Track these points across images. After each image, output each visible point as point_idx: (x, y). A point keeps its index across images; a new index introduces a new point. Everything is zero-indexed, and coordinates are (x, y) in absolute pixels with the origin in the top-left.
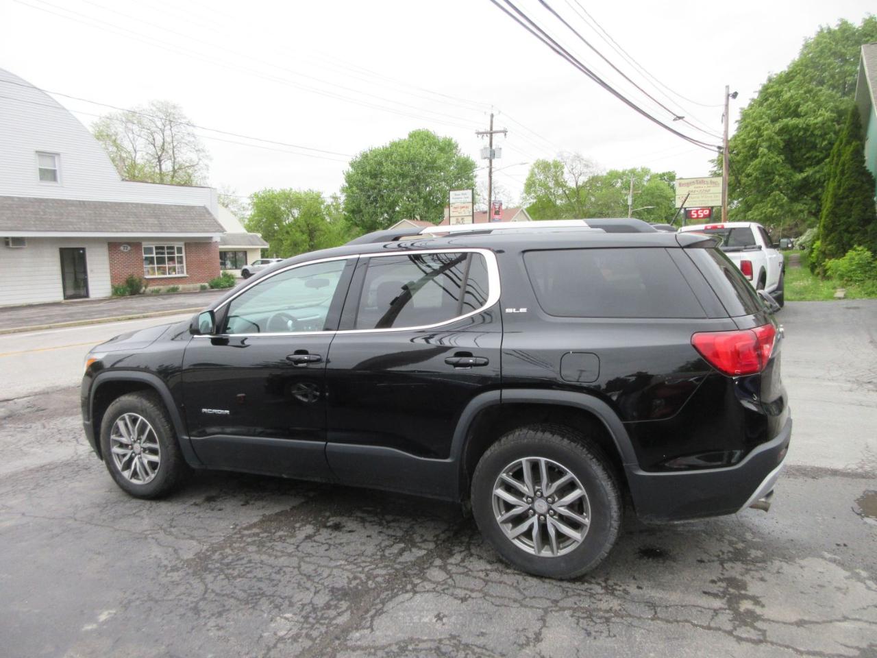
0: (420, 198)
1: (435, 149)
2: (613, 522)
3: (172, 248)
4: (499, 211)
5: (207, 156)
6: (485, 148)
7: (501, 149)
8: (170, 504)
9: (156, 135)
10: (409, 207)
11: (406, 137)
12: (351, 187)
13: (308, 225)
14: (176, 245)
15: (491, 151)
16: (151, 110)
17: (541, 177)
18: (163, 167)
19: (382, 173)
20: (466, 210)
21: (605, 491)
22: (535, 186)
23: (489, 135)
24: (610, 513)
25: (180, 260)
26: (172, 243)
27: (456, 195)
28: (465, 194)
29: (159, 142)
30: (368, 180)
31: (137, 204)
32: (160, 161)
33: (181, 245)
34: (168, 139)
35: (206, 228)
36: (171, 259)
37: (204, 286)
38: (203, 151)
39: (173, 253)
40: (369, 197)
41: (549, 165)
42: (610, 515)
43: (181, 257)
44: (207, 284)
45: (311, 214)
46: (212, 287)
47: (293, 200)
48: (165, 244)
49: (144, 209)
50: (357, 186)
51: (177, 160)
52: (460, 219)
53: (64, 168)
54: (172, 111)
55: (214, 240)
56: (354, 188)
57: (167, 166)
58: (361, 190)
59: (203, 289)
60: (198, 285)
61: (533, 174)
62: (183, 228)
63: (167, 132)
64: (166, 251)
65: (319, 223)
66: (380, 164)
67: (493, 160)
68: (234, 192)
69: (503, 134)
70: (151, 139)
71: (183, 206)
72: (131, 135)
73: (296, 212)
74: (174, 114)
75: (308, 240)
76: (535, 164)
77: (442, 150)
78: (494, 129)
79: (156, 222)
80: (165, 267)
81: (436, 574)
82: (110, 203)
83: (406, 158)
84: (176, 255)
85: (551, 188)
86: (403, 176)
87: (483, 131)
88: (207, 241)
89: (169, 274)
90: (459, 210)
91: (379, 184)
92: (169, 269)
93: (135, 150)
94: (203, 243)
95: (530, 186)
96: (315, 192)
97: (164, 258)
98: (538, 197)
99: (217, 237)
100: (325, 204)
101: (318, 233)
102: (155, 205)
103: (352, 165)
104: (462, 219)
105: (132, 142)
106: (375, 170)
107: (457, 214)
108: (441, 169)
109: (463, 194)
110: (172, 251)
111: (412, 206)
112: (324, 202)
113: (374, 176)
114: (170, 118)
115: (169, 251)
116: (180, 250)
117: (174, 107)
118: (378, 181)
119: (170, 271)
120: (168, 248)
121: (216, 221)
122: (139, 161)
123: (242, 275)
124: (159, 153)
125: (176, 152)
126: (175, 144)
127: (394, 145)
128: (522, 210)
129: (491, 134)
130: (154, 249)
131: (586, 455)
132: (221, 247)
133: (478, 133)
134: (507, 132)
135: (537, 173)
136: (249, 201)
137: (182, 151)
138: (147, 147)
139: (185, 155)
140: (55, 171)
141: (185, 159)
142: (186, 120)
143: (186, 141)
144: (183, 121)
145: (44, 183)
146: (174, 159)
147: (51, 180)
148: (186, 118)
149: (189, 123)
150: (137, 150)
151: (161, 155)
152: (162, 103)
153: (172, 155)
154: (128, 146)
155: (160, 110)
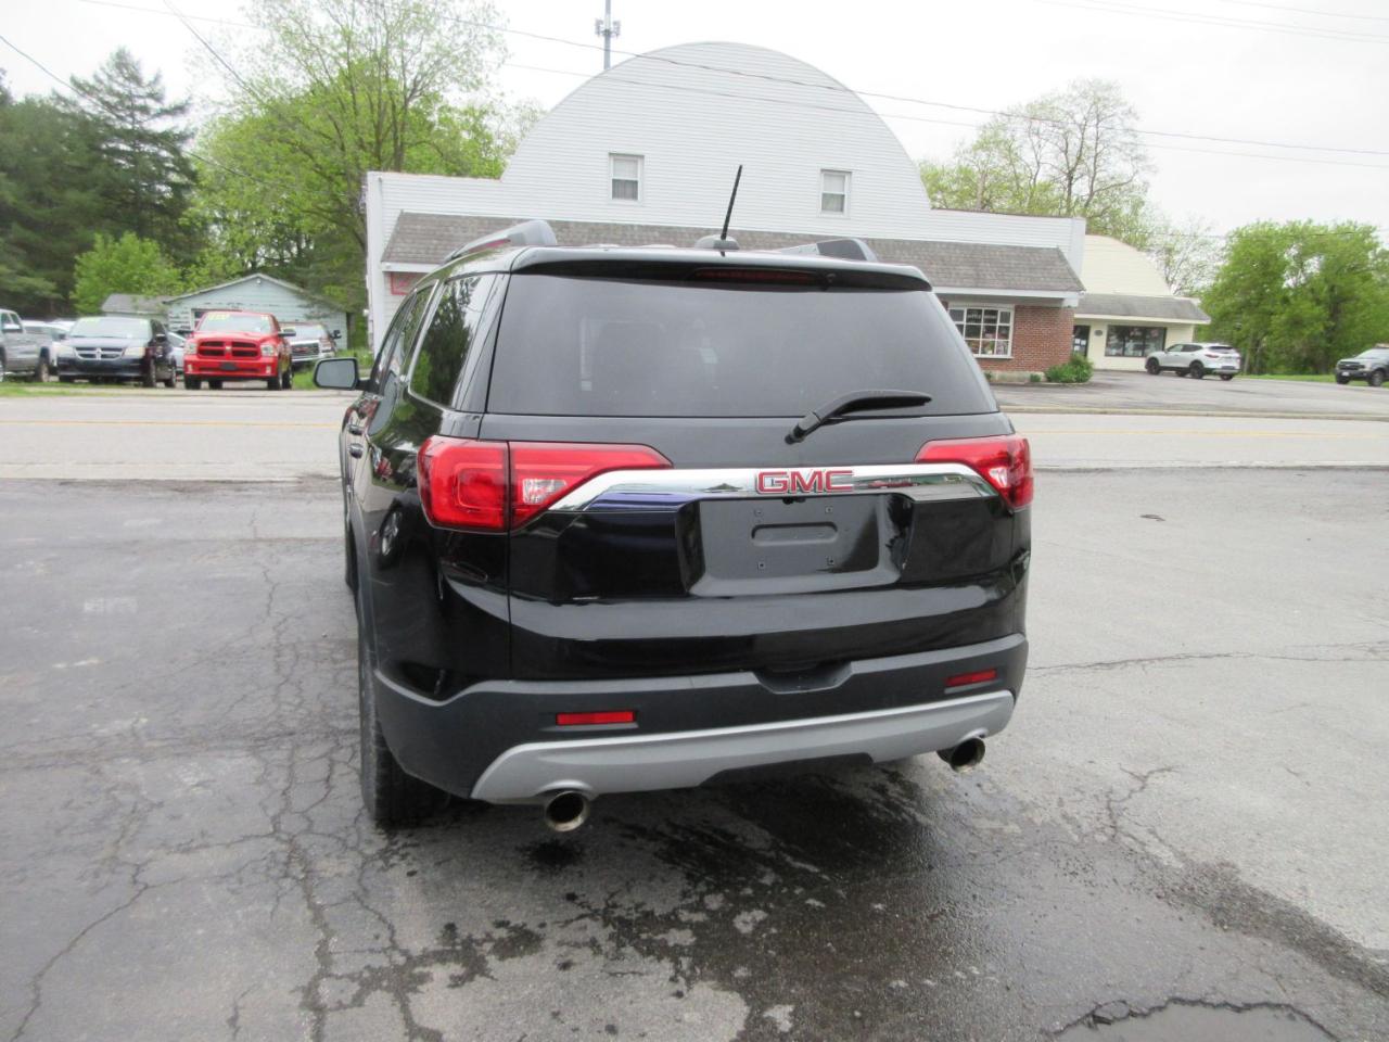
3: (994, 313)
5: (1149, 167)
9: (1070, 136)
13: (1332, 289)
14: (1001, 309)
16: (1070, 95)
18: (1075, 188)
25: (1004, 332)
26: (995, 305)
29: (1073, 150)
31: (949, 244)
32: (1070, 178)
33: (1009, 308)
34: (1090, 143)
35: (1051, 284)
36: (991, 330)
37: (1036, 376)
38: (1144, 158)
39: (995, 321)
43: (1007, 328)
44: (1041, 374)
45: (1341, 268)
46: (1049, 380)
47: (1309, 241)
48: (984, 307)
49: (958, 251)
51: (1097, 176)
53: (855, 192)
54: (1106, 94)
55: (1066, 304)
57: (1081, 188)
59: (1034, 381)
60: (1027, 374)
62: (1012, 282)
63: (1091, 131)
64: (983, 317)
65: (1356, 285)
70: (1062, 145)
71: (1021, 248)
72: (1035, 140)
73: (1314, 265)
74: (1107, 100)
75: (1326, 315)
79: (971, 272)
80: (978, 342)
82: (911, 241)
84: (998, 324)
88: (1054, 305)
89: (984, 352)
92: (985, 345)
94: (1048, 308)
96: (1359, 227)
97: (978, 328)
99: (1071, 299)
100: (1378, 250)
101: (1350, 305)
102: (976, 246)
105: (1036, 148)
110: (993, 317)
112: (1376, 245)
114: (1100, 103)
115: (988, 317)
116: (1005, 317)
117: (1109, 88)
119: (986, 349)
120: (987, 312)
121: (1070, 272)
122: (1042, 178)
123: (1146, 367)
124: (1072, 165)
125: (1100, 162)
126: (1098, 150)
130: (965, 313)
132: (1077, 316)
137: (1112, 159)
138: (1056, 157)
139: (1116, 166)
140: (843, 196)
141: (1112, 174)
142: (1126, 108)
143: (1118, 145)
144: (1119, 110)
145: (827, 215)
146: (1095, 174)
147: (837, 210)
148: (1125, 104)
149: (1130, 112)
150: (1042, 161)
151: (1074, 169)
152: (1090, 83)
153: (1092, 168)
154: (1028, 156)
155: (1084, 95)
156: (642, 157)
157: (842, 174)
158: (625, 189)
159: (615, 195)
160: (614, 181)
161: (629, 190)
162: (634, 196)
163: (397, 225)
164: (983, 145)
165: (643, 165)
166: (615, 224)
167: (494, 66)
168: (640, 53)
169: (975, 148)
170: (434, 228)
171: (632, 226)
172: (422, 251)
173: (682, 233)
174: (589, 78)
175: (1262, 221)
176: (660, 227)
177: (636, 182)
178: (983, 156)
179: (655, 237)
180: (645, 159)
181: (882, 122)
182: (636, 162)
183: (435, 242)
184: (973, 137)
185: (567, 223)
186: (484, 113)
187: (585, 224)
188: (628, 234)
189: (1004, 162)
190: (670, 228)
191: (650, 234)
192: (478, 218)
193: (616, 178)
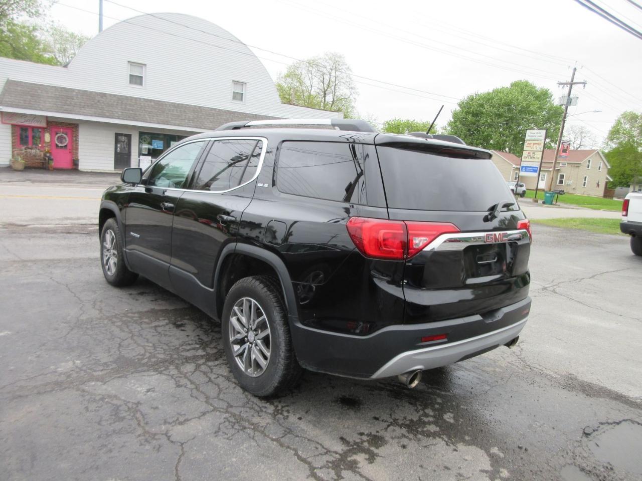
0: (511, 134)
1: (531, 97)
2: (280, 360)
4: (566, 150)
5: (356, 92)
6: (563, 97)
7: (578, 98)
8: (120, 290)
9: (325, 76)
10: (500, 141)
11: (509, 86)
12: (455, 122)
15: (568, 99)
16: (325, 58)
17: (626, 126)
18: (327, 98)
19: (482, 113)
20: (538, 146)
21: (278, 334)
22: (619, 134)
23: (569, 86)
24: (279, 352)
27: (531, 133)
28: (540, 133)
29: (326, 82)
30: (470, 117)
32: (325, 94)
34: (333, 79)
38: (354, 88)
40: (469, 131)
41: (637, 117)
42: (279, 353)
50: (460, 122)
51: (336, 94)
52: (531, 153)
53: (248, 92)
54: (339, 59)
56: (458, 123)
57: (329, 98)
58: (464, 125)
61: (619, 123)
63: (333, 73)
66: (482, 106)
67: (569, 107)
68: (375, 120)
69: (582, 85)
70: (322, 79)
72: (310, 75)
74: (339, 62)
76: (622, 115)
77: (537, 98)
78: (575, 81)
81: (189, 368)
82: (272, 117)
83: (503, 101)
85: (634, 137)
86: (499, 116)
87: (565, 82)
90: (532, 146)
91: (478, 121)
93: (311, 86)
95: (615, 133)
98: (620, 143)
103: (460, 105)
104: (533, 153)
105: (311, 79)
106: (476, 110)
107: (529, 149)
108: (533, 113)
109: (537, 133)
111: (503, 140)
113: (476, 115)
114: (337, 64)
117: (340, 57)
118: (478, 119)
122: (313, 93)
124: (326, 88)
125: (337, 88)
126: (336, 83)
127: (497, 92)
128: (598, 152)
129: (571, 85)
131: (274, 303)
133: (560, 84)
134: (586, 83)
135: (622, 122)
136: (382, 126)
137: (341, 88)
138: (319, 84)
139: (342, 91)
140: (242, 94)
141: (341, 94)
142: (347, 67)
143: (344, 81)
144: (344, 67)
145: (235, 101)
146: (335, 93)
147: (239, 100)
148: (347, 65)
149: (348, 68)
150: (314, 86)
151: (327, 90)
152: (333, 54)
153: (334, 90)
154: (308, 83)
155: (330, 59)
156: (145, 65)
157: (243, 84)
158: (136, 80)
159: (131, 82)
160: (131, 75)
161: (138, 81)
162: (141, 84)
163: (4, 87)
164: (288, 76)
165: (146, 69)
166: (131, 97)
167: (48, 7)
168: (148, 13)
169: (285, 77)
170: (28, 90)
171: (140, 99)
172: (22, 102)
173: (166, 104)
174: (118, 22)
175: (397, 119)
176: (154, 100)
177: (142, 77)
178: (289, 80)
179: (152, 105)
180: (147, 66)
181: (258, 60)
182: (142, 67)
183: (29, 97)
184: (285, 72)
185: (106, 94)
186: (35, 29)
187: (115, 96)
188: (138, 102)
189: (298, 84)
190: (159, 101)
191: (149, 103)
192: (55, 87)
193: (131, 74)
